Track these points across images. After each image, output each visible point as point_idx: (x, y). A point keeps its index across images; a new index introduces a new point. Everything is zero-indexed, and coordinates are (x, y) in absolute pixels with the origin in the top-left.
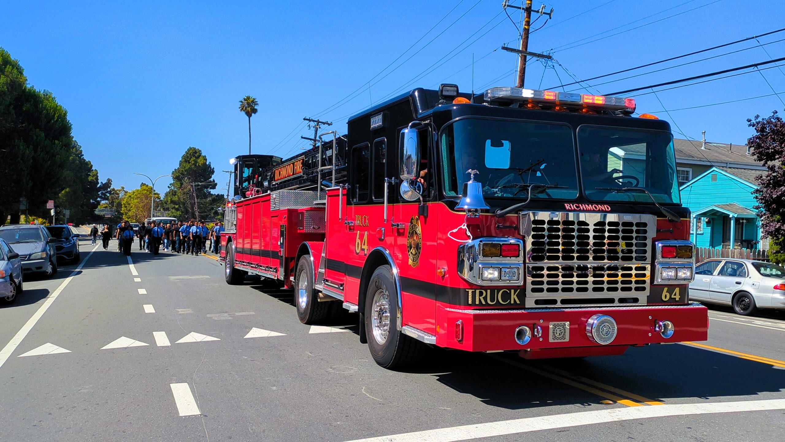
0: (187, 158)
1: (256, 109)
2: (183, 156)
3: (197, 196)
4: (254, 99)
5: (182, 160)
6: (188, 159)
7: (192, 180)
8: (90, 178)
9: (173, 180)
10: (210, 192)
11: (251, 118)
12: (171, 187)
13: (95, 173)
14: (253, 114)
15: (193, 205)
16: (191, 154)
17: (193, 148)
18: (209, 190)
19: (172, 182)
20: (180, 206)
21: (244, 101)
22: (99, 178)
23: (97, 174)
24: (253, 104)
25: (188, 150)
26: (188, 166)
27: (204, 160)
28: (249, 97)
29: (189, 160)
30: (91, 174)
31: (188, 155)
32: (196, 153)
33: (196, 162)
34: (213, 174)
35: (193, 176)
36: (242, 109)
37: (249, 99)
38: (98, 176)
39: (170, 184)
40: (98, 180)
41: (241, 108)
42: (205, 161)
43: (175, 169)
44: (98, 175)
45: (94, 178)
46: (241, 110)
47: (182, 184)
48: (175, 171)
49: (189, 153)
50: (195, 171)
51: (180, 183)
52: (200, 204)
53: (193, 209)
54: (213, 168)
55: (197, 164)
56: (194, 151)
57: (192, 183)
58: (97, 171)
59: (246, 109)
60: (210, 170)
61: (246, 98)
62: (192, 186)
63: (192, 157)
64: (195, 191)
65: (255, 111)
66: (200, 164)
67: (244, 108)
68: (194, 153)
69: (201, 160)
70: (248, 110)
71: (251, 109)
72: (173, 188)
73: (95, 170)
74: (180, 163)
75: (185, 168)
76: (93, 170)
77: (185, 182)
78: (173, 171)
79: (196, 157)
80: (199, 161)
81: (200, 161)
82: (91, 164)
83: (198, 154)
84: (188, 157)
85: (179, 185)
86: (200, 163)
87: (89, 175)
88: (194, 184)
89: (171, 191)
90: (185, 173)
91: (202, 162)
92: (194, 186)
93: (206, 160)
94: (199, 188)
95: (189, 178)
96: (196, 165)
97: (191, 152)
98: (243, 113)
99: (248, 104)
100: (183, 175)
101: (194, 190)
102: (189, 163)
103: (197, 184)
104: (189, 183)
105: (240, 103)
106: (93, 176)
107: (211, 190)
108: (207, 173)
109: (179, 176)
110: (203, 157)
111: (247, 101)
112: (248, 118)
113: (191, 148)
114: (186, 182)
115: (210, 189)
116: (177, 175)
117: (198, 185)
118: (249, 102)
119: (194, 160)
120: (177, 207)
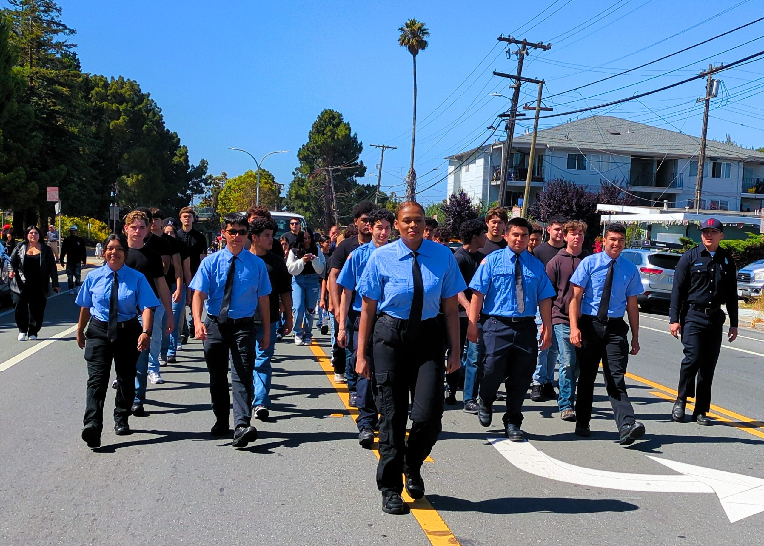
0: (320, 127)
1: (426, 41)
2: (315, 123)
3: (335, 188)
4: (423, 25)
5: (313, 130)
6: (322, 129)
7: (328, 162)
8: (176, 160)
9: (301, 163)
10: (356, 181)
11: (417, 56)
12: (298, 173)
13: (183, 151)
14: (420, 51)
15: (329, 202)
16: (326, 120)
17: (330, 110)
18: (354, 179)
19: (299, 165)
20: (309, 204)
21: (406, 29)
22: (189, 159)
23: (187, 152)
24: (420, 34)
25: (321, 114)
26: (321, 140)
27: (346, 129)
28: (415, 21)
29: (323, 131)
30: (177, 153)
31: (322, 122)
32: (333, 118)
33: (333, 133)
34: (360, 153)
35: (331, 156)
36: (403, 41)
37: (413, 25)
38: (187, 157)
39: (296, 169)
40: (188, 161)
41: (401, 41)
42: (347, 132)
43: (303, 145)
44: (188, 154)
45: (182, 159)
46: (402, 44)
47: (312, 169)
48: (303, 148)
49: (323, 119)
50: (333, 148)
51: (310, 168)
52: (340, 201)
53: (329, 209)
54: (361, 143)
55: (336, 137)
56: (331, 116)
57: (328, 167)
58: (186, 148)
59: (409, 41)
60: (356, 146)
61: (409, 22)
62: (328, 171)
63: (328, 125)
64: (332, 179)
65: (423, 45)
66: (340, 137)
67: (406, 40)
68: (330, 118)
69: (342, 130)
70: (413, 43)
71: (417, 41)
72: (299, 175)
73: (184, 146)
74: (310, 135)
75: (317, 143)
76: (181, 146)
77: (318, 165)
78: (300, 149)
79: (334, 126)
80: (338, 131)
81: (341, 132)
82: (177, 136)
83: (336, 120)
84: (321, 125)
85: (308, 171)
86: (340, 135)
87: (175, 155)
88: (330, 169)
89: (297, 179)
90: (318, 151)
91: (343, 134)
92: (330, 172)
93: (350, 130)
94: (338, 175)
95: (324, 160)
96: (333, 139)
97: (327, 118)
98: (405, 49)
99: (413, 32)
100: (314, 153)
101: (331, 177)
102: (324, 134)
103: (335, 167)
104: (323, 167)
105: (400, 33)
106: (182, 155)
107: (358, 179)
108: (352, 151)
109: (308, 155)
110: (345, 124)
111: (412, 27)
112: (412, 56)
113: (326, 111)
114: (320, 165)
115: (355, 177)
116: (306, 154)
117: (338, 170)
118: (414, 30)
119: (330, 131)
120: (305, 204)
